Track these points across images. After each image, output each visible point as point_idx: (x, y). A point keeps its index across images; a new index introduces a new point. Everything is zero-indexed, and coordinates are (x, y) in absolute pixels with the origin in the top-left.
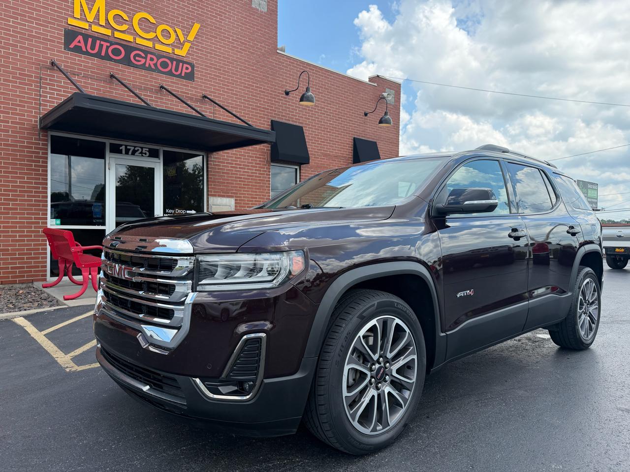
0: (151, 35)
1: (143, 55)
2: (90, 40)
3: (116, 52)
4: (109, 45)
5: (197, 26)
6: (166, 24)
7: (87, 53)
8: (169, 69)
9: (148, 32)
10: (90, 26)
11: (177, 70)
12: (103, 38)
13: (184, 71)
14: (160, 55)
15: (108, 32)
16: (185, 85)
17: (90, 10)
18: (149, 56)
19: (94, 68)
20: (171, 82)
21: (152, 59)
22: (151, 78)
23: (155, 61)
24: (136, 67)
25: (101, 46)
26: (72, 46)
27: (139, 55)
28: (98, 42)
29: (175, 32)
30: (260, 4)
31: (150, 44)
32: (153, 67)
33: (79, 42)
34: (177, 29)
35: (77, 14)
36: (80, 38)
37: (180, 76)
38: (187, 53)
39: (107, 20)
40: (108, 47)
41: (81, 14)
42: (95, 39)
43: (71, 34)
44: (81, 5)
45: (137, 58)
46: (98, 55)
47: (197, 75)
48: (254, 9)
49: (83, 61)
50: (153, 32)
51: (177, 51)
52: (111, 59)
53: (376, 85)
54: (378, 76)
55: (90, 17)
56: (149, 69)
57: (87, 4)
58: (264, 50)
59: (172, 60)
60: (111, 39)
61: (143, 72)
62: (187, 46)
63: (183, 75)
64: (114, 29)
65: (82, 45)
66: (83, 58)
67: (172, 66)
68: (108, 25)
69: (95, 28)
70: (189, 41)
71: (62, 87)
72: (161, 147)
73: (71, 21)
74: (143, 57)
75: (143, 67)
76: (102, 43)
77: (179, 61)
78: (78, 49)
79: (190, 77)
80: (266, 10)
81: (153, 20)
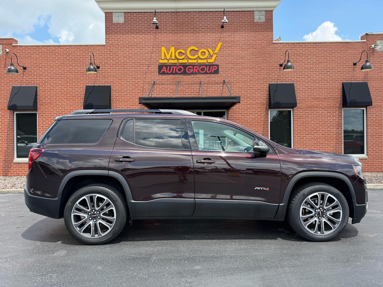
0: (196, 56)
1: (192, 67)
2: (168, 67)
3: (180, 70)
4: (176, 67)
5: (220, 44)
6: (203, 49)
7: (168, 74)
8: (205, 71)
9: (194, 55)
10: (168, 61)
11: (209, 71)
12: (174, 65)
13: (213, 69)
14: (200, 65)
15: (176, 61)
16: (214, 77)
17: (168, 53)
18: (195, 67)
19: (170, 80)
20: (206, 77)
21: (196, 68)
22: (196, 77)
23: (198, 69)
24: (189, 74)
25: (173, 69)
26: (161, 72)
27: (190, 68)
28: (172, 67)
29: (208, 51)
30: (260, 19)
31: (195, 61)
32: (197, 72)
33: (164, 69)
34: (209, 49)
35: (163, 58)
36: (164, 67)
37: (211, 73)
38: (215, 60)
39: (175, 56)
40: (176, 68)
41: (164, 57)
42: (170, 66)
43: (161, 67)
44: (164, 53)
45: (189, 70)
46: (172, 73)
47: (220, 70)
48: (256, 22)
49: (166, 78)
50: (197, 55)
51: (209, 61)
52: (177, 74)
53: (365, 41)
54: (367, 34)
55: (168, 57)
56: (196, 73)
57: (167, 51)
58: (264, 44)
59: (206, 66)
60: (178, 64)
61: (192, 76)
62: (215, 56)
63: (213, 72)
64: (178, 59)
65: (165, 70)
66: (166, 76)
67: (207, 69)
68: (176, 58)
69: (171, 61)
70: (215, 54)
71: (158, 91)
72: (202, 111)
73: (161, 61)
74: (192, 69)
75: (193, 73)
76: (174, 67)
77: (210, 65)
78: (164, 73)
79: (217, 72)
80: (264, 20)
81: (196, 49)
